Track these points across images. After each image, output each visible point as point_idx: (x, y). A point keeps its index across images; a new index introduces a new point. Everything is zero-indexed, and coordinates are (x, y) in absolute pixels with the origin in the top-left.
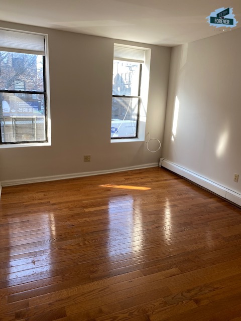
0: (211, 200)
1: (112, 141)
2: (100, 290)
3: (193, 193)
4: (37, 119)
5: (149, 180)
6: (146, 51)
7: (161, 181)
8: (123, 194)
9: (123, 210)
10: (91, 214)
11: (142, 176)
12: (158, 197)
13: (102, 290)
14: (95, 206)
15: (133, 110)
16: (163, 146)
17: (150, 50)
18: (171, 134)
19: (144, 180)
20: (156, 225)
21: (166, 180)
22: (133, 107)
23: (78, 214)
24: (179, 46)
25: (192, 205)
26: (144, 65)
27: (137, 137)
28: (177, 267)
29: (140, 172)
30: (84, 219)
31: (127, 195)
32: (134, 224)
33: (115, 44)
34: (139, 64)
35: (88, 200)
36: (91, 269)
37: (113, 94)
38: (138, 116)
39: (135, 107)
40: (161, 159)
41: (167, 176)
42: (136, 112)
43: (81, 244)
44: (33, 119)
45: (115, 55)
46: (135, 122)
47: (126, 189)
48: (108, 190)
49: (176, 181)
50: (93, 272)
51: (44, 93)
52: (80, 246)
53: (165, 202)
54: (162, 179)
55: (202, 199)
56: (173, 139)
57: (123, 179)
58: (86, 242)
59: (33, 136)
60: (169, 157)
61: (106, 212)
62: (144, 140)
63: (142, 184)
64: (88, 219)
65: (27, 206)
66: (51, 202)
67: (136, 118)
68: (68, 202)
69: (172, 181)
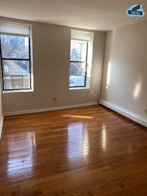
0: (131, 125)
1: (70, 89)
2: (63, 178)
3: (119, 120)
4: (25, 76)
5: (93, 112)
6: (91, 34)
7: (100, 113)
8: (77, 121)
9: (76, 131)
10: (57, 133)
11: (88, 110)
12: (98, 123)
13: (64, 179)
14: (60, 128)
15: (83, 70)
16: (101, 91)
17: (93, 34)
18: (106, 84)
19: (89, 112)
20: (97, 140)
21: (103, 112)
22: (83, 68)
23: (50, 133)
24: (111, 31)
25: (119, 128)
26: (89, 43)
27: (85, 86)
28: (109, 165)
29: (87, 107)
30: (53, 136)
31: (79, 121)
32: (83, 139)
33: (72, 30)
34: (86, 42)
35: (55, 124)
36: (57, 166)
37: (71, 60)
38: (86, 73)
39: (84, 68)
40: (100, 100)
41: (103, 110)
42: (84, 71)
43: (51, 151)
44: (22, 76)
45: (72, 37)
46: (84, 77)
47: (79, 118)
48: (68, 118)
49: (109, 113)
50: (58, 168)
51: (29, 60)
52: (51, 152)
53: (103, 125)
54: (100, 112)
55: (125, 124)
56: (107, 87)
57: (76, 112)
58: (54, 150)
59: (23, 85)
61: (66, 132)
62: (89, 88)
63: (88, 115)
64: (55, 136)
65: (18, 128)
66: (33, 126)
67: (84, 74)
68: (43, 125)
69: (107, 113)
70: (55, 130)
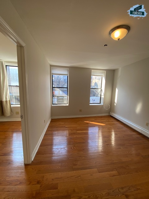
1: (90, 104)
4: (65, 96)
5: (105, 121)
6: (104, 72)
7: (110, 122)
8: (94, 126)
9: (92, 134)
10: (79, 134)
11: (102, 119)
12: (109, 129)
14: (81, 130)
16: (111, 106)
17: (105, 71)
18: (114, 102)
19: (102, 121)
20: (107, 143)
21: (112, 121)
22: (99, 92)
23: (74, 133)
24: (117, 69)
26: (103, 77)
27: (100, 103)
28: (116, 170)
29: (101, 117)
30: (76, 136)
33: (92, 70)
34: (101, 77)
35: (79, 127)
36: (74, 163)
37: (91, 88)
38: (101, 95)
40: (110, 112)
42: (100, 94)
43: (73, 148)
44: (63, 97)
45: (92, 74)
46: (100, 98)
47: (95, 124)
48: (88, 123)
49: (117, 122)
50: (75, 165)
51: (67, 88)
53: (112, 132)
54: (110, 121)
56: (115, 104)
57: (94, 119)
58: (75, 147)
59: (63, 102)
60: (114, 112)
62: (103, 104)
63: (102, 123)
66: (66, 127)
67: (100, 96)
68: (72, 127)
69: (115, 122)
70: (78, 132)
